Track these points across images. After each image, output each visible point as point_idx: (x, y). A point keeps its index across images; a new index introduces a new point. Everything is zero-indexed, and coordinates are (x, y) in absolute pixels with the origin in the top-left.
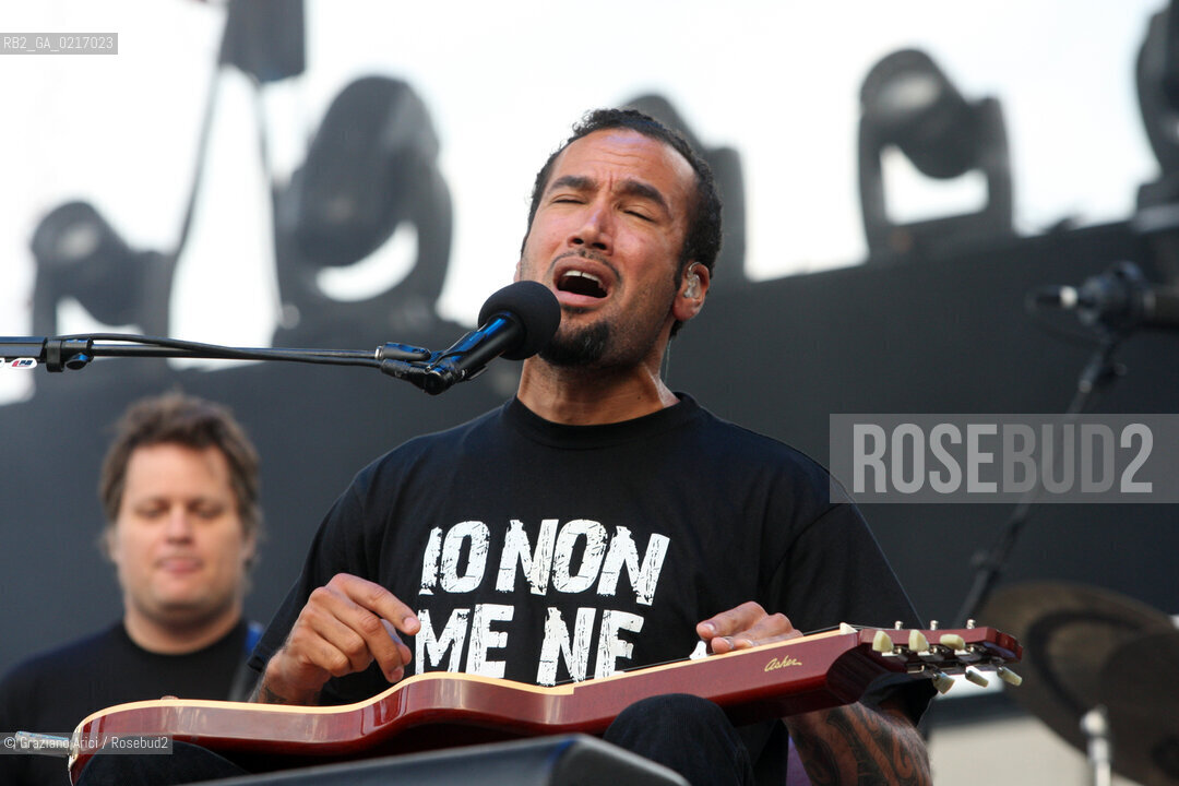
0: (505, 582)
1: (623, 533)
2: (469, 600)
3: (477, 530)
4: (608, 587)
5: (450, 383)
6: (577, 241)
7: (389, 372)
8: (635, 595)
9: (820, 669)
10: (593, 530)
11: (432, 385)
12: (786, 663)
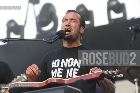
0: (62, 66)
1: (76, 59)
2: (57, 68)
3: (58, 60)
4: (74, 66)
5: (53, 42)
6: (66, 25)
7: (45, 41)
8: (78, 67)
9: (98, 76)
10: (72, 59)
11: (50, 43)
12: (94, 75)
